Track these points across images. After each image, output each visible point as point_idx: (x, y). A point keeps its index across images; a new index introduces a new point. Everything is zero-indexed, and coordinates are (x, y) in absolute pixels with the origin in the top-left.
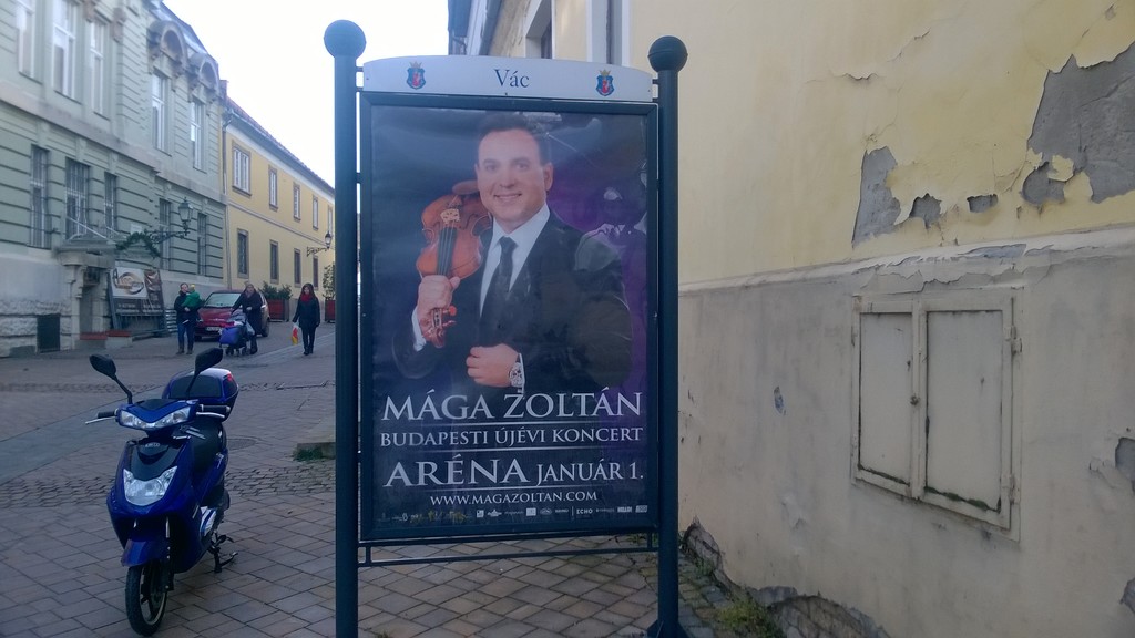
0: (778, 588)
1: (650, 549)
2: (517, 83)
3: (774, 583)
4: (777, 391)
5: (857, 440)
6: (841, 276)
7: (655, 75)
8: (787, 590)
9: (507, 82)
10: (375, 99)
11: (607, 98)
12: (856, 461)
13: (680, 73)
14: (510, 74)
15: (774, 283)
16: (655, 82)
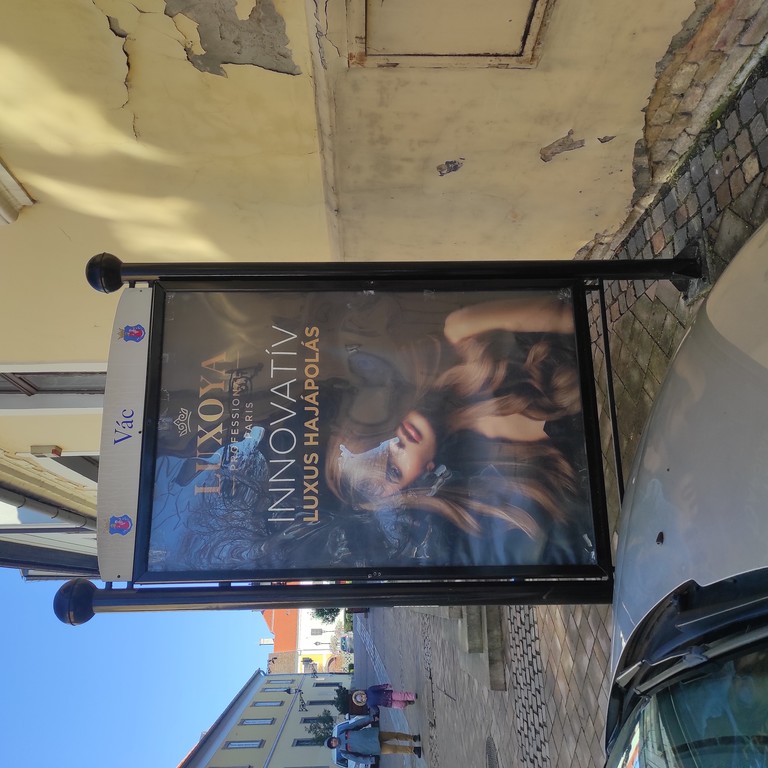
0: (635, 165)
1: (600, 288)
2: (128, 421)
3: (629, 170)
4: (440, 169)
5: (493, 58)
6: (328, 84)
7: (126, 285)
8: (638, 153)
9: (128, 431)
10: (141, 568)
11: (147, 331)
12: (513, 61)
13: (124, 261)
14: (120, 429)
15: (334, 174)
16: (132, 285)
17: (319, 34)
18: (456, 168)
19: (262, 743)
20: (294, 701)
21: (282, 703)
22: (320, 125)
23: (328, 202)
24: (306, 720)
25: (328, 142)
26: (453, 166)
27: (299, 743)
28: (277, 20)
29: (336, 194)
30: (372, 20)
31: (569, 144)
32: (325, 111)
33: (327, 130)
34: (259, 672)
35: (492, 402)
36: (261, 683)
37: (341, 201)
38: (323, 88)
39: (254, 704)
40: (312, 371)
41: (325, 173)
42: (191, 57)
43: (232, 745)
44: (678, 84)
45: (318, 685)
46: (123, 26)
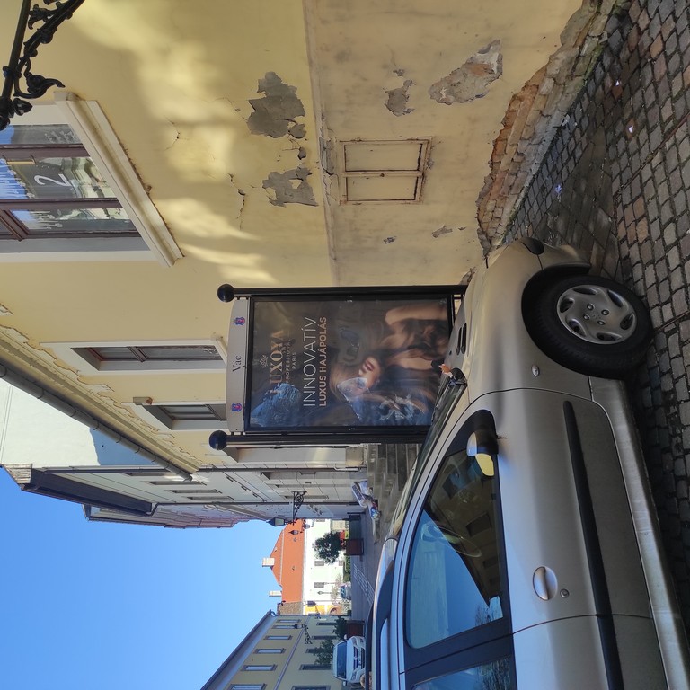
0: (480, 239)
4: (385, 241)
5: (403, 201)
6: (331, 210)
7: (236, 299)
8: (479, 234)
10: (248, 426)
12: (411, 202)
15: (333, 243)
16: (238, 299)
17: (327, 194)
18: (393, 241)
19: (274, 667)
20: (300, 636)
21: (290, 638)
22: (327, 224)
23: (330, 255)
24: (310, 651)
25: (331, 231)
26: (391, 240)
27: (305, 667)
28: (310, 189)
29: (335, 252)
30: (350, 190)
31: (444, 230)
32: (329, 219)
33: (330, 226)
34: (270, 612)
35: (408, 351)
36: (272, 621)
37: (337, 255)
38: (328, 211)
39: (267, 638)
40: (323, 338)
41: (329, 243)
42: (271, 201)
43: (250, 668)
44: (489, 207)
45: (321, 624)
46: (244, 192)
